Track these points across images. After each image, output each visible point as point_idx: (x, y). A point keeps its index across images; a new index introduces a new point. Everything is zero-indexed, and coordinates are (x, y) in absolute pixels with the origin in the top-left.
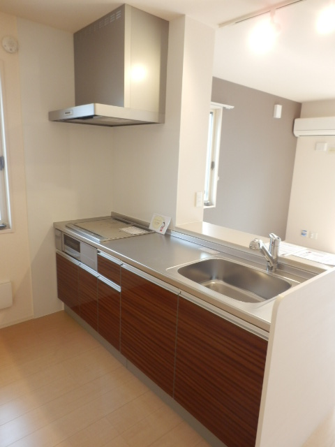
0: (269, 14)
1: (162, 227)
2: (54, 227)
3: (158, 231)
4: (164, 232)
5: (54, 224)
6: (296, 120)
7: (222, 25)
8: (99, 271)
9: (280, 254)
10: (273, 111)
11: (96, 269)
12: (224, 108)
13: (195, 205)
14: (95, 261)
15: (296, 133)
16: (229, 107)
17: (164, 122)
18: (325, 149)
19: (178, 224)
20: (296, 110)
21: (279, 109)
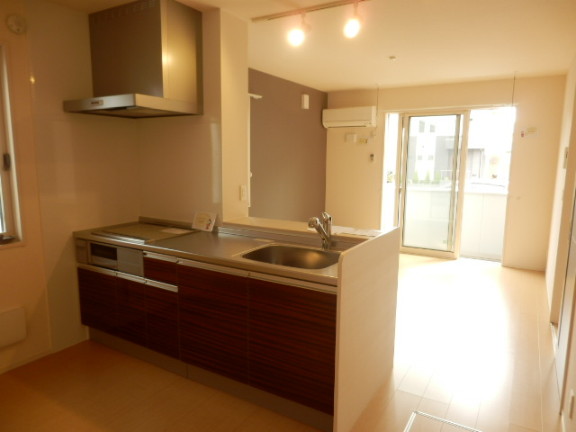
0: (300, 15)
1: (209, 225)
2: (74, 236)
3: (204, 229)
4: (211, 229)
5: (74, 233)
6: (324, 111)
7: (255, 19)
8: (146, 276)
9: (332, 233)
10: (300, 102)
11: (142, 273)
12: (252, 98)
13: (240, 199)
14: (141, 265)
15: (326, 125)
16: (257, 97)
17: (202, 114)
18: (355, 141)
19: (226, 219)
20: (323, 100)
21: (306, 99)
